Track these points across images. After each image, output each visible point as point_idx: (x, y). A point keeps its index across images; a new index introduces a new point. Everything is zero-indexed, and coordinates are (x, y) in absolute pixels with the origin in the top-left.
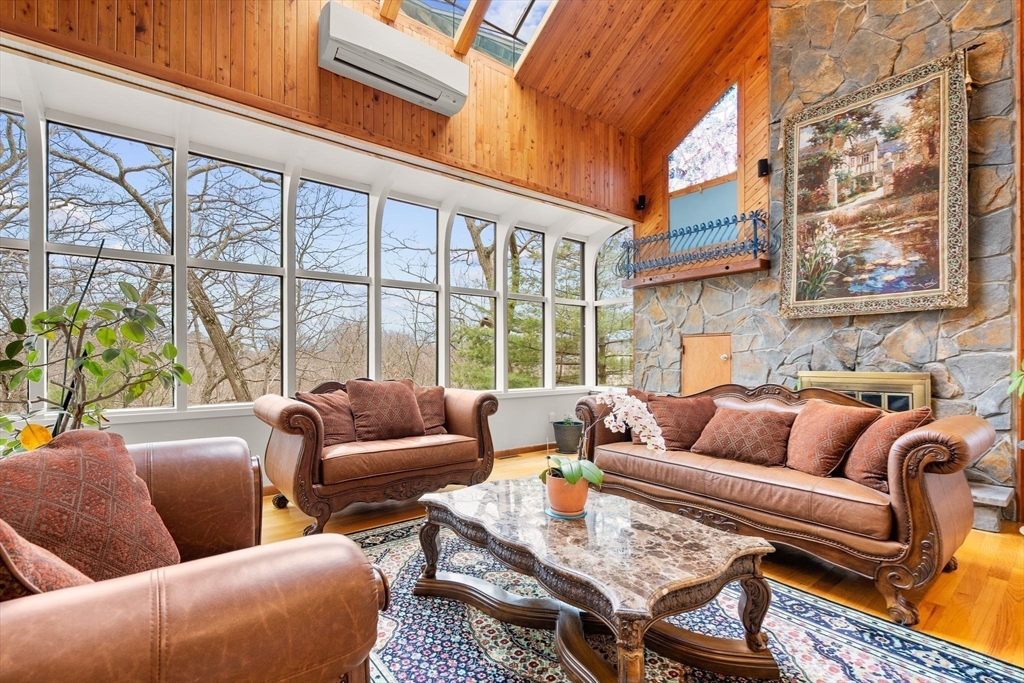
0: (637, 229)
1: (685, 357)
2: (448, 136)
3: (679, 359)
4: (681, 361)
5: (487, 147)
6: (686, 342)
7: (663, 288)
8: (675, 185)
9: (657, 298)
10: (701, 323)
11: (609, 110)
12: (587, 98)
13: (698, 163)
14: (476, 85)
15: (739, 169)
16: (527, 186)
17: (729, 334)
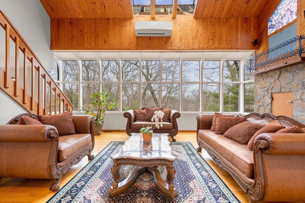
0: (256, 53)
1: (273, 102)
2: (170, 42)
3: (270, 103)
4: (271, 103)
5: (183, 41)
6: (274, 96)
7: (265, 74)
8: (270, 31)
9: (263, 79)
10: (280, 88)
11: (236, 13)
12: (224, 13)
13: (280, 20)
14: (179, 24)
15: (298, 17)
16: (199, 49)
17: (291, 92)
